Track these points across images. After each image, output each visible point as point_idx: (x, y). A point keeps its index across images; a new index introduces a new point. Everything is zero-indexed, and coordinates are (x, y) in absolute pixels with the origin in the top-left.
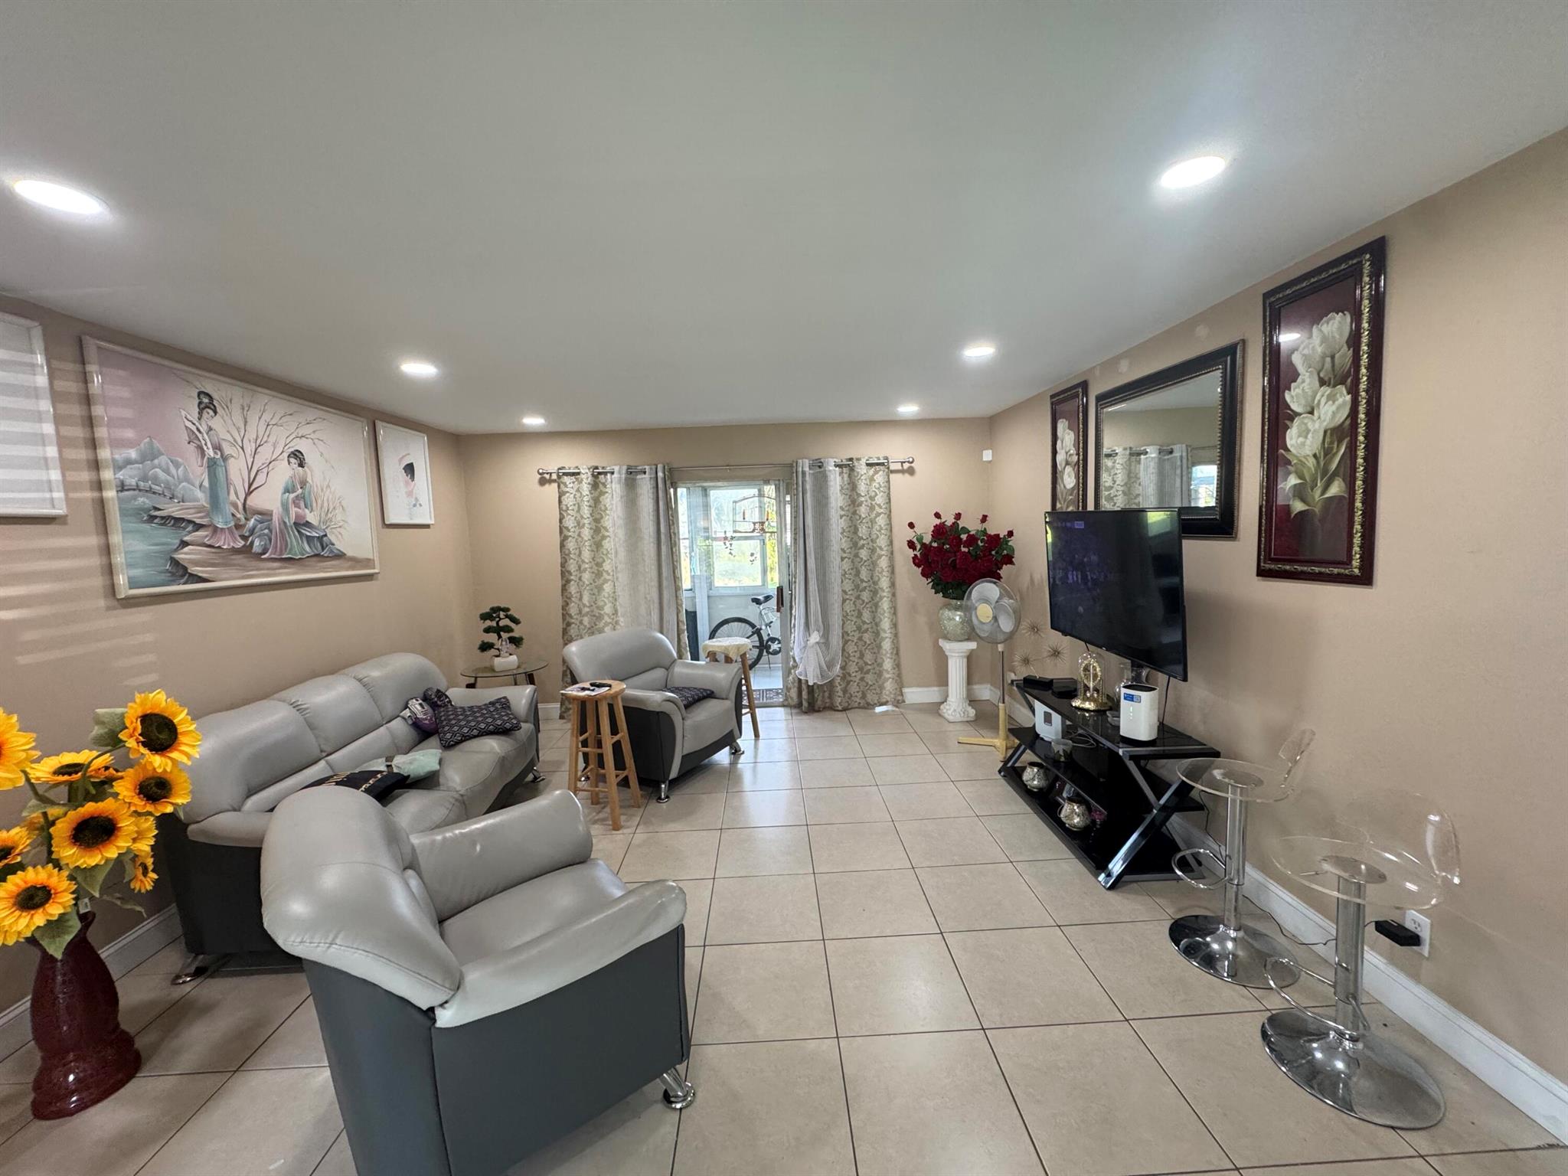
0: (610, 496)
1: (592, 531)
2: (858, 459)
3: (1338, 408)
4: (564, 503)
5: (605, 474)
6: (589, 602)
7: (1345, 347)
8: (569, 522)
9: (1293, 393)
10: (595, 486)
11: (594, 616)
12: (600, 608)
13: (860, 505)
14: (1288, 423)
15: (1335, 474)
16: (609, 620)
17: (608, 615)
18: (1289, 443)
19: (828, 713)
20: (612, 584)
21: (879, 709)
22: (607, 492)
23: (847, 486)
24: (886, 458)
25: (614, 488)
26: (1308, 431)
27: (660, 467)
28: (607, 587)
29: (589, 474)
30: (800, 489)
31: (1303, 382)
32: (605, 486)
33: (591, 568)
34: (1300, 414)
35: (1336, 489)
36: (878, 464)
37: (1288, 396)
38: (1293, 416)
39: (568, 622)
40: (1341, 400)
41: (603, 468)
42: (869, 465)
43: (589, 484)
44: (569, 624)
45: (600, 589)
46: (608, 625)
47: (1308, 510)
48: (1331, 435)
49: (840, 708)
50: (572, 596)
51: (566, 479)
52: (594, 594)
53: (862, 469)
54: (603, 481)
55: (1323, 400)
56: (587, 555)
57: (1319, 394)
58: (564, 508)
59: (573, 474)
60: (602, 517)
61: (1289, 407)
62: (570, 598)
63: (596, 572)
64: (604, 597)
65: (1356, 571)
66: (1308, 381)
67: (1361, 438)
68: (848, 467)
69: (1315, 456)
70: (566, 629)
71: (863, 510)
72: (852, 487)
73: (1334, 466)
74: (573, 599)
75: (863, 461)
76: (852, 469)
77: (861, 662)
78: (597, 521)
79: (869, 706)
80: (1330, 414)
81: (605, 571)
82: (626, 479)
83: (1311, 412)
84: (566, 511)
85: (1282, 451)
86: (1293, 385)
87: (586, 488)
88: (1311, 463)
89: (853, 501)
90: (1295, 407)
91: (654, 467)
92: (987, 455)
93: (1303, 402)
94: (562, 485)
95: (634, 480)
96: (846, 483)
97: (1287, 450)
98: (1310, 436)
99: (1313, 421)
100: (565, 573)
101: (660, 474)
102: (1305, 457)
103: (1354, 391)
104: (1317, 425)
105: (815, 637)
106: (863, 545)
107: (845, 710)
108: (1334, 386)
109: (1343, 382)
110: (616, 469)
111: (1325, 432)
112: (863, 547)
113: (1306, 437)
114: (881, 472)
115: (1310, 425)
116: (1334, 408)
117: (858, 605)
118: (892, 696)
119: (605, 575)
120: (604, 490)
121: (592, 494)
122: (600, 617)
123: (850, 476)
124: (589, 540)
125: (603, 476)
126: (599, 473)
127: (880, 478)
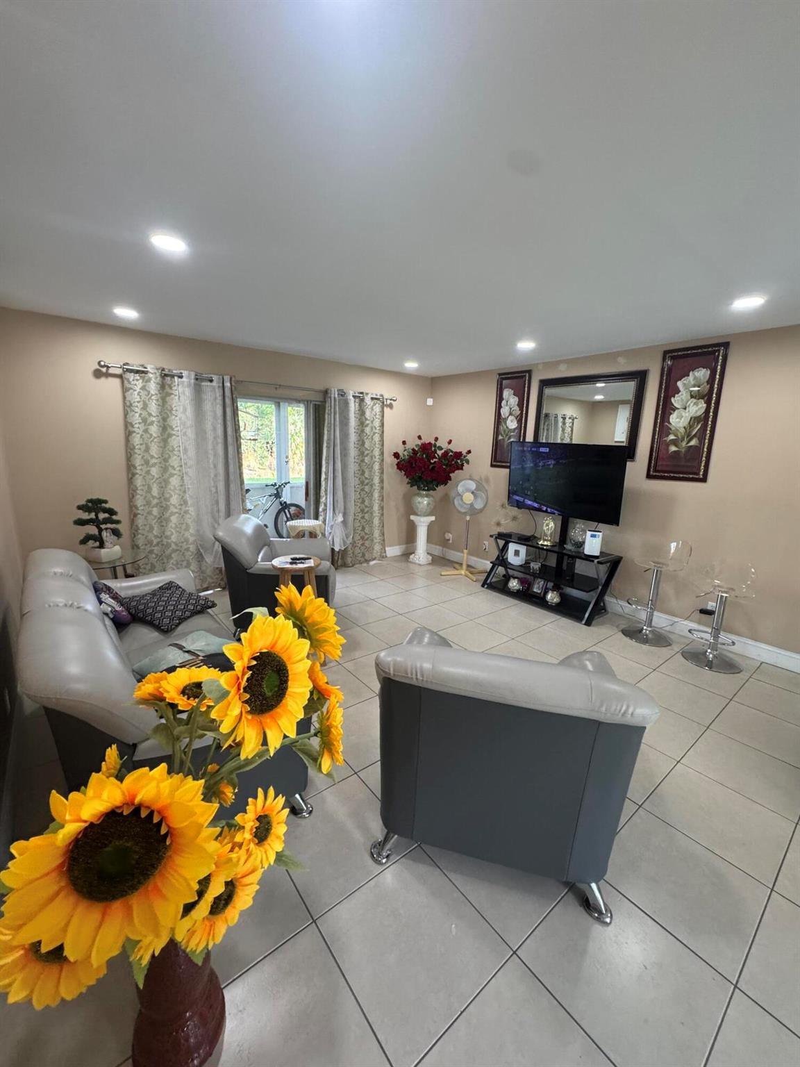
0: (177, 397)
1: (161, 429)
2: (367, 394)
3: (699, 409)
4: (127, 399)
5: (173, 376)
6: (159, 494)
7: (706, 384)
8: (136, 419)
9: (676, 398)
10: (162, 386)
11: (162, 507)
12: (167, 500)
13: (367, 426)
14: (672, 412)
15: (695, 436)
16: (175, 510)
17: (174, 505)
18: (671, 420)
19: (344, 569)
20: (180, 478)
21: (372, 563)
22: (173, 394)
23: (357, 412)
24: (382, 396)
25: (182, 391)
26: (682, 417)
27: (227, 378)
28: (174, 481)
29: (158, 374)
30: (333, 410)
31: (682, 395)
32: (171, 388)
33: (160, 463)
34: (678, 409)
35: (693, 443)
36: (376, 399)
37: (673, 400)
38: (675, 409)
39: (135, 513)
40: (700, 406)
41: (169, 370)
42: (372, 399)
43: (158, 384)
44: (135, 515)
45: (166, 482)
46: (174, 515)
47: (678, 451)
48: (694, 420)
49: (351, 565)
50: (137, 489)
51: (131, 376)
52: (162, 487)
53: (368, 400)
54: (169, 382)
55: (692, 404)
56: (154, 450)
57: (689, 402)
58: (128, 404)
59: (137, 372)
60: (168, 417)
61: (673, 405)
62: (135, 491)
63: (163, 466)
64: (170, 489)
65: (701, 476)
66: (685, 395)
67: (710, 423)
68: (360, 398)
69: (685, 428)
70: (133, 519)
71: (368, 430)
72: (362, 412)
73: (694, 433)
74: (138, 492)
75: (370, 396)
76: (362, 400)
77: (363, 534)
78: (164, 420)
79: (367, 561)
80: (694, 411)
81: (171, 466)
82: (195, 384)
83: (685, 409)
84: (129, 407)
85: (667, 424)
86: (676, 395)
87: (153, 387)
88: (682, 430)
89: (362, 423)
90: (676, 405)
91: (221, 377)
92: (430, 402)
93: (681, 403)
94: (126, 382)
95: (200, 386)
96: (357, 409)
97: (670, 423)
98: (683, 419)
99: (686, 413)
100: (130, 467)
101: (228, 384)
102: (680, 428)
103: (708, 403)
104: (687, 415)
105: (340, 518)
106: (368, 454)
107: (353, 566)
108: (698, 399)
109: (703, 398)
110: (185, 373)
111: (691, 418)
112: (367, 456)
113: (681, 419)
114: (377, 405)
115: (683, 414)
116: (697, 408)
117: (362, 495)
118: (379, 554)
119: (171, 470)
120: (170, 391)
121: (160, 393)
122: (166, 508)
123: (360, 405)
124: (159, 437)
125: (169, 378)
126: (166, 375)
127: (377, 408)
